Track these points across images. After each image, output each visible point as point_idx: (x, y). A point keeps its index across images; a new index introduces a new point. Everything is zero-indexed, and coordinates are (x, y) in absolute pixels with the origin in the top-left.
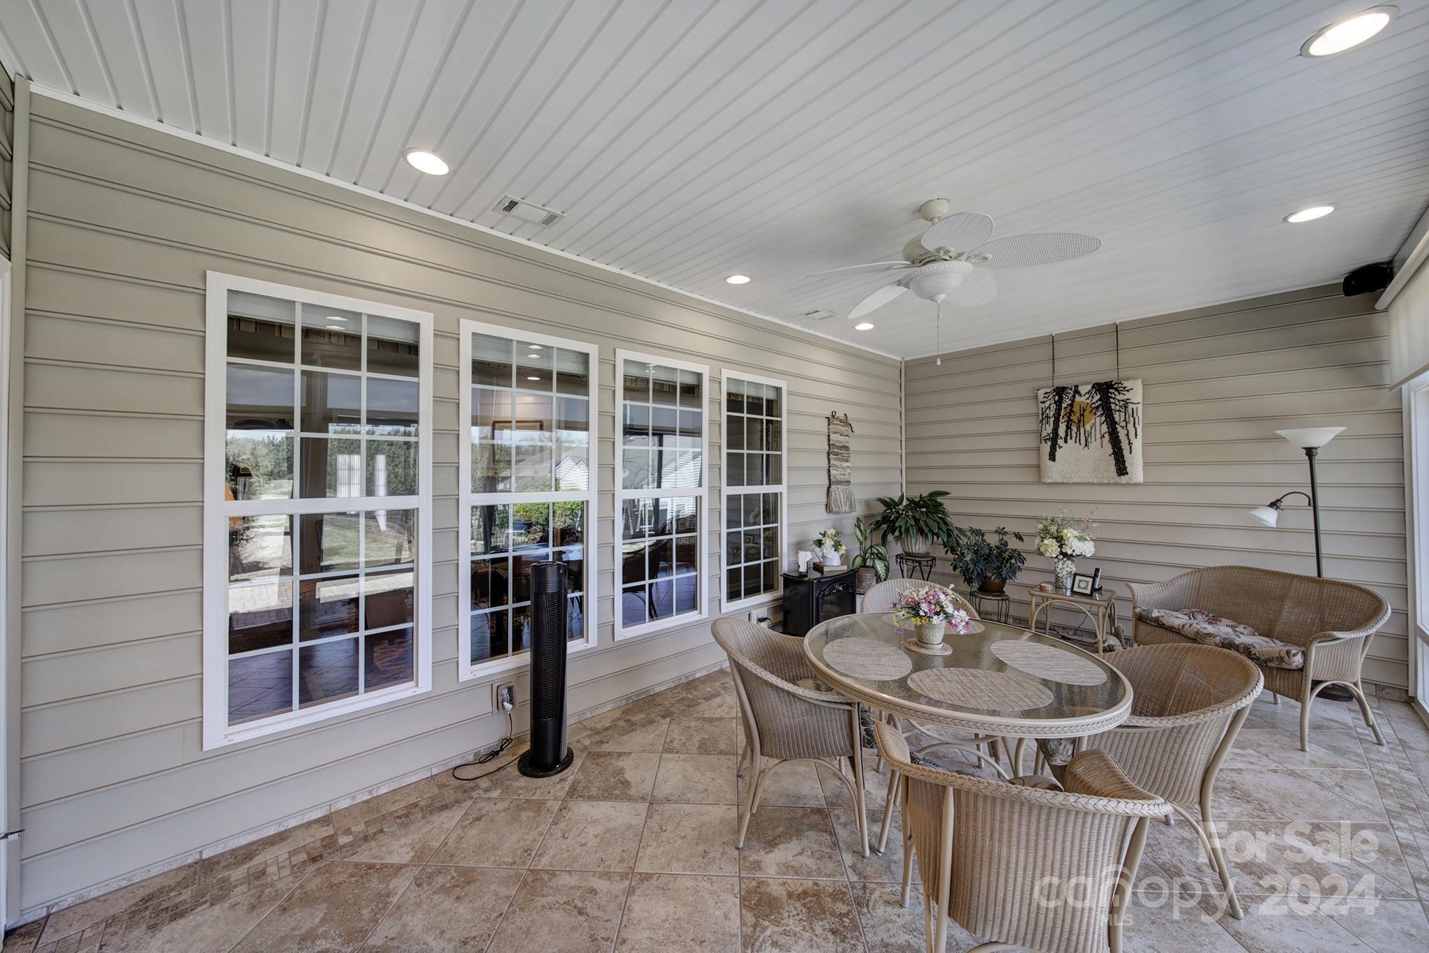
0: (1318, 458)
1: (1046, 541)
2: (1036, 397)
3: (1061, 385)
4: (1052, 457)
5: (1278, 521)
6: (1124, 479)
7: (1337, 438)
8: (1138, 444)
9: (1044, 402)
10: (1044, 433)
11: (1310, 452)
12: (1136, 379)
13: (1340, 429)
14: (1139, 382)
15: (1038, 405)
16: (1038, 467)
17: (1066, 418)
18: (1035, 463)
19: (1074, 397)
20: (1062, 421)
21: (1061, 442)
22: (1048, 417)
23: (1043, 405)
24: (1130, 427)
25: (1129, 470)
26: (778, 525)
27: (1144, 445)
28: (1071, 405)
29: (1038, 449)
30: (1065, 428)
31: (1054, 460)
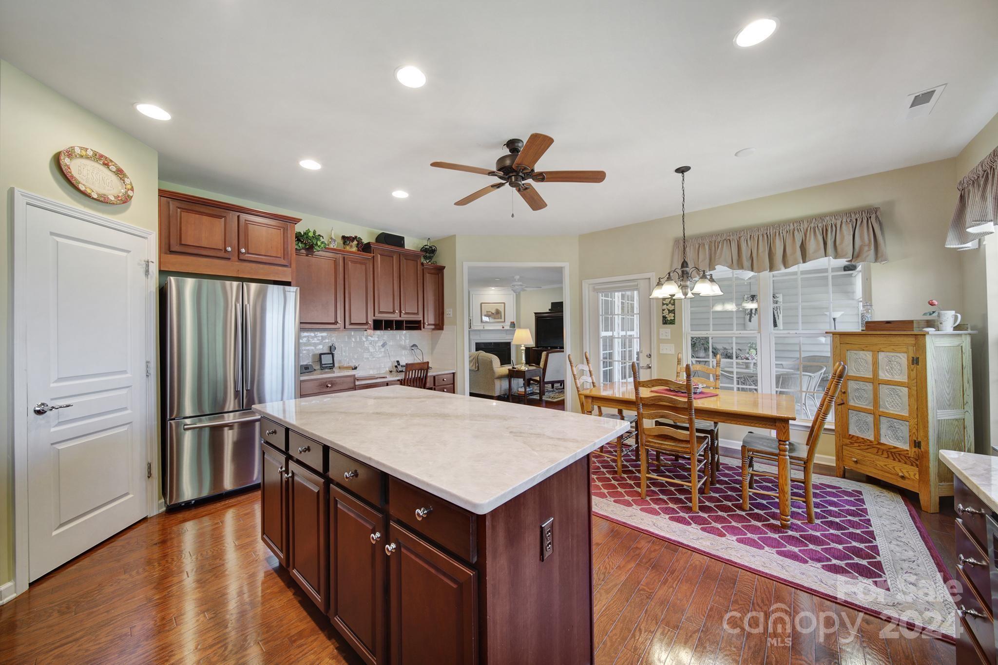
0: (836, 321)
1: (751, 350)
3: (753, 294)
5: (825, 341)
6: (776, 328)
7: (842, 315)
8: (781, 316)
11: (834, 319)
12: (780, 293)
13: (843, 312)
14: (781, 295)
18: (743, 323)
21: (753, 315)
24: (778, 310)
25: (778, 325)
26: (632, 349)
27: (783, 316)
31: (750, 322)
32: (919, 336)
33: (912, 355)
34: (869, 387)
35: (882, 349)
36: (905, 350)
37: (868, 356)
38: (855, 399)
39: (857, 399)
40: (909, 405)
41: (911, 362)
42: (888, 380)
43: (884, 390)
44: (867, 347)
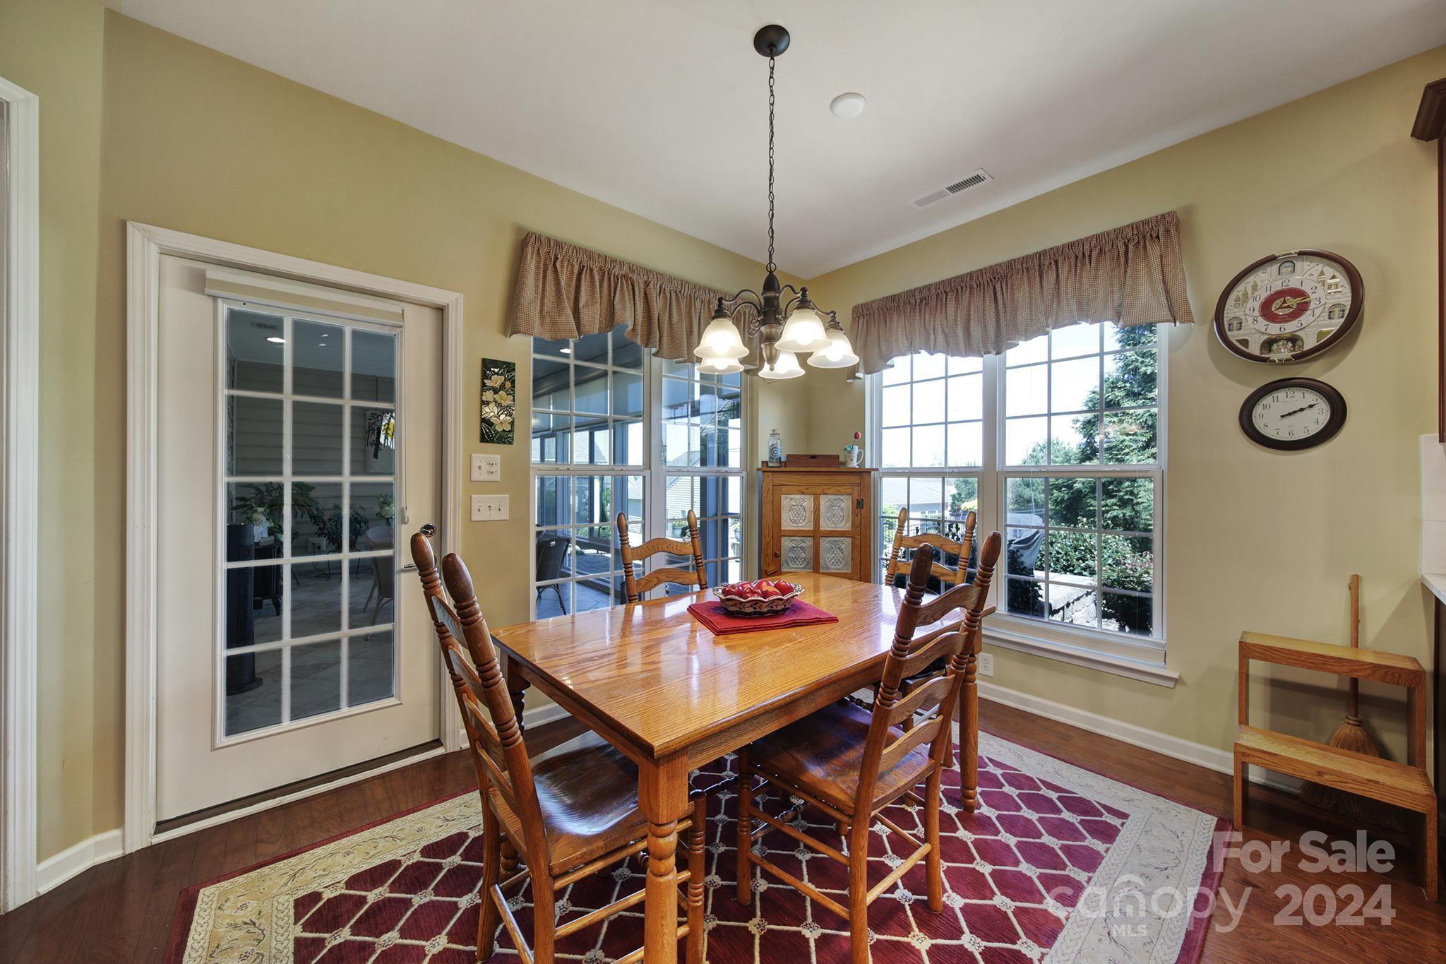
2: (365, 415)
4: (376, 456)
9: (370, 419)
10: (370, 440)
15: (365, 422)
16: (365, 462)
17: (384, 432)
19: (390, 419)
20: (382, 433)
22: (373, 429)
23: (370, 421)
28: (388, 424)
29: (365, 450)
30: (384, 438)
31: (377, 458)
32: (864, 474)
33: (856, 497)
34: (809, 542)
35: (825, 492)
36: (850, 491)
37: (808, 502)
38: (790, 562)
39: (791, 562)
40: (852, 559)
41: (855, 505)
42: (832, 531)
43: (825, 543)
44: (808, 489)
